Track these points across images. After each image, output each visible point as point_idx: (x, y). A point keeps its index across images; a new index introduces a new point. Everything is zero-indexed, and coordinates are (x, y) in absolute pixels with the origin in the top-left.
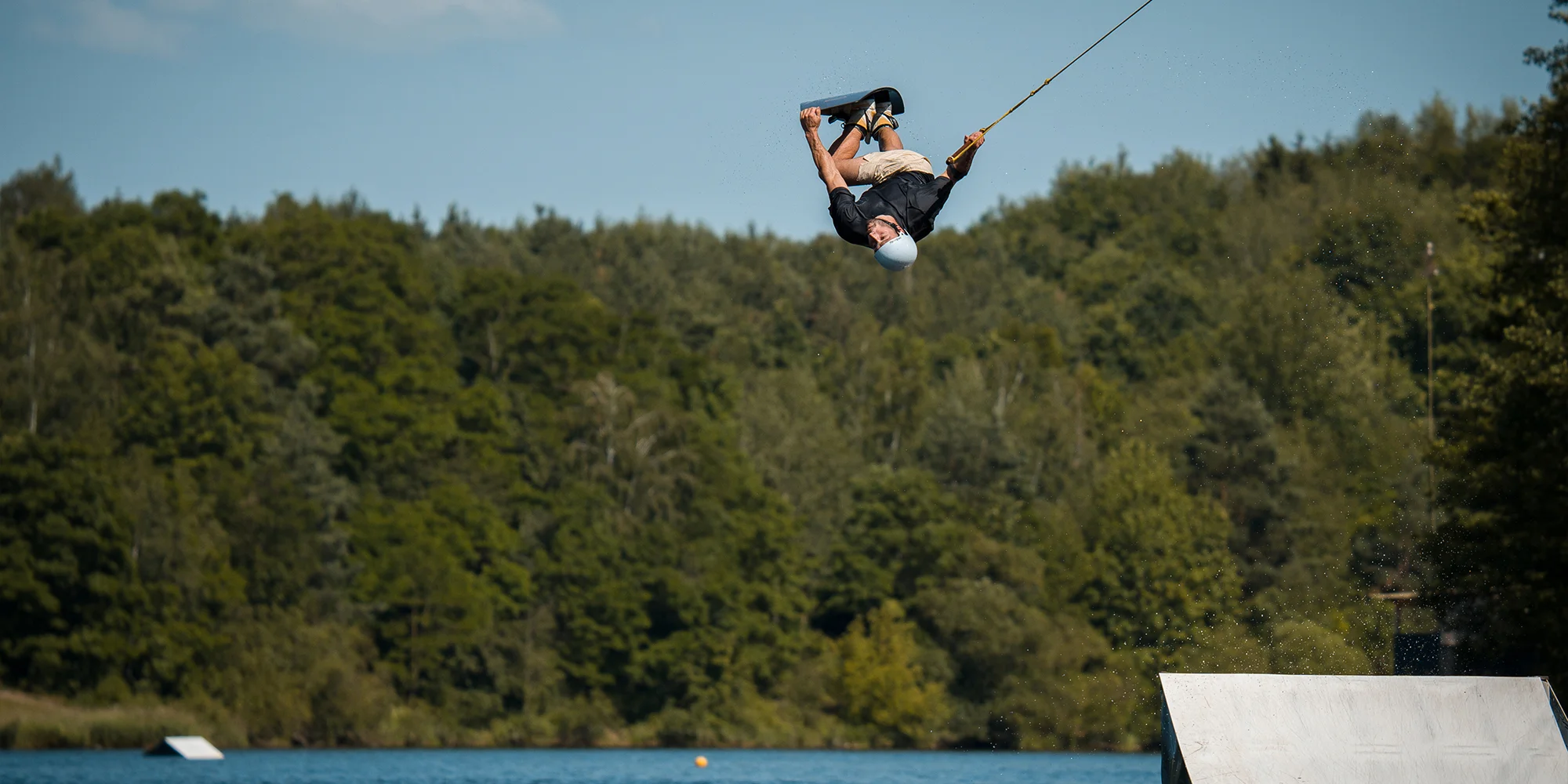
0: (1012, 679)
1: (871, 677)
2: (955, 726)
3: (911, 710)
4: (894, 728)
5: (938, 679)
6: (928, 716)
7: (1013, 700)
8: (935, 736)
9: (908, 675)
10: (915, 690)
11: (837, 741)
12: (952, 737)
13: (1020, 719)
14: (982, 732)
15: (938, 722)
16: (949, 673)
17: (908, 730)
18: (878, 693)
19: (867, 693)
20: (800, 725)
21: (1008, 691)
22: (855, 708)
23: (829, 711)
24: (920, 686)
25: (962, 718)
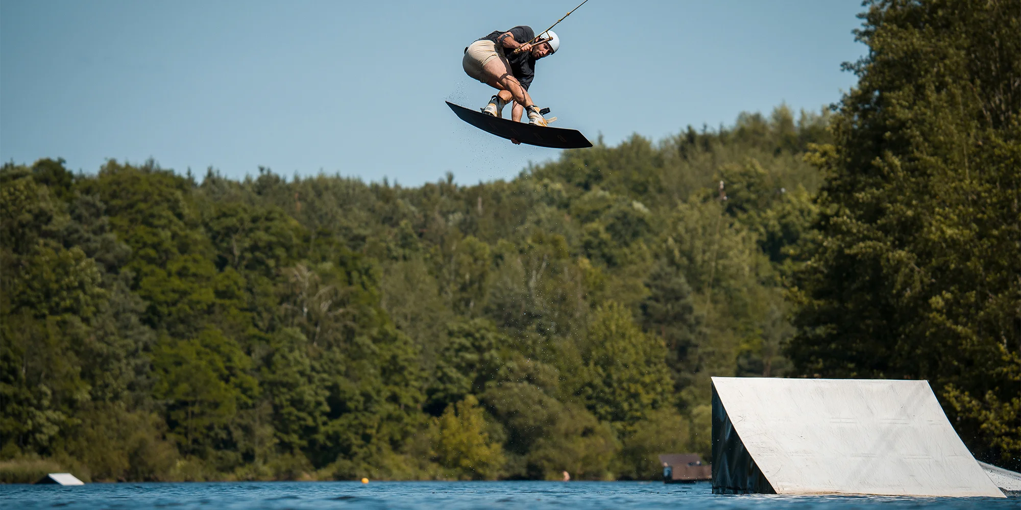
0: (541, 440)
1: (459, 439)
2: (507, 467)
3: (484, 459)
4: (472, 469)
5: (498, 441)
6: (493, 462)
7: (541, 453)
8: (496, 473)
9: (480, 438)
10: (485, 447)
11: (438, 476)
12: (506, 474)
13: (546, 463)
14: (524, 472)
15: (498, 466)
16: (504, 437)
17: (481, 471)
18: (463, 449)
19: (456, 449)
20: (417, 469)
21: (539, 447)
22: (449, 458)
23: (434, 460)
24: (488, 445)
25: (512, 463)
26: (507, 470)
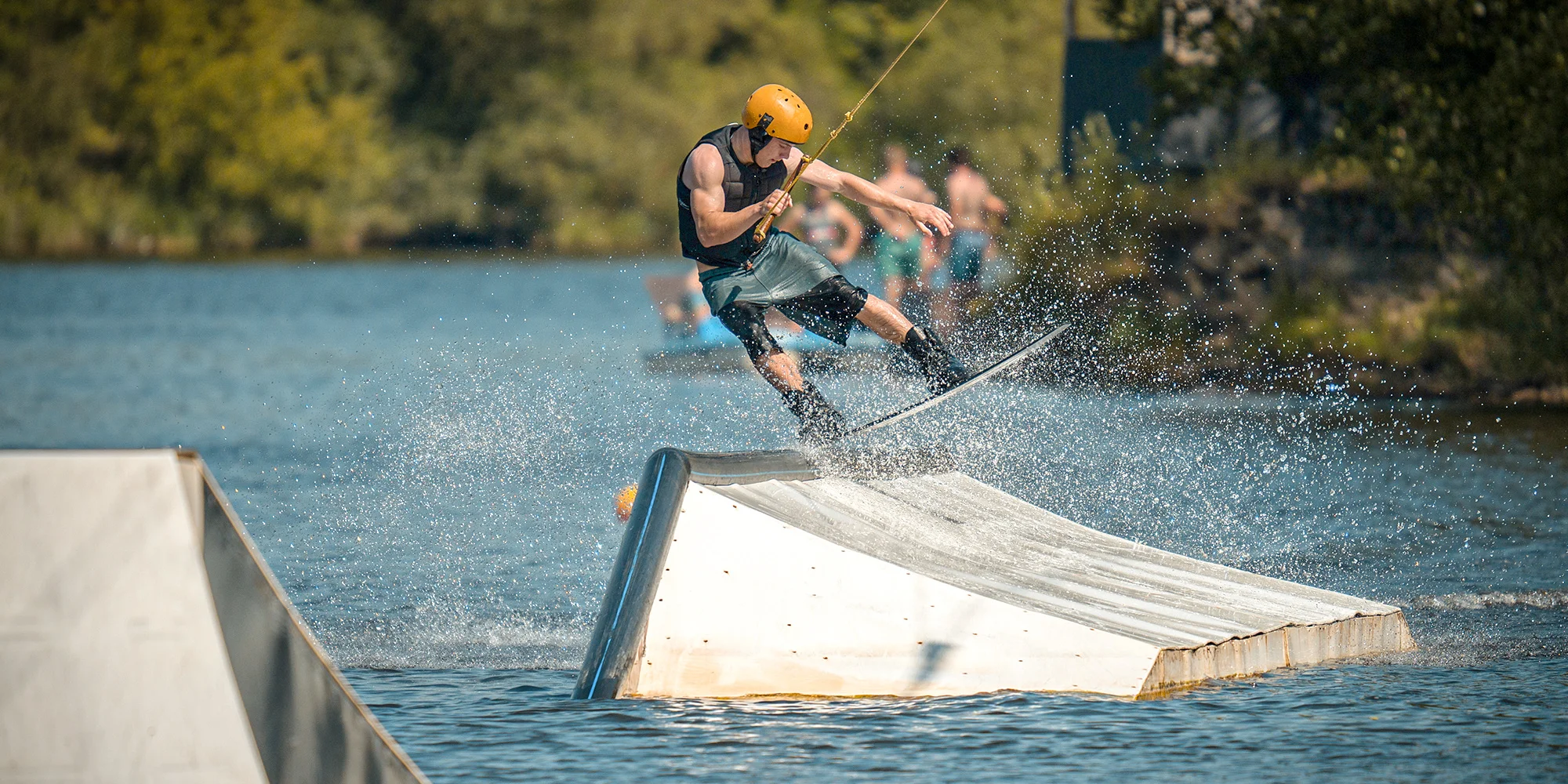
0: (538, 83)
1: (200, 82)
2: (405, 195)
3: (299, 161)
4: (259, 205)
5: (362, 86)
6: (337, 172)
7: (535, 135)
8: (358, 221)
9: (290, 76)
10: (305, 111)
11: (119, 235)
12: (398, 222)
13: (554, 178)
14: (468, 211)
15: (361, 187)
16: (387, 71)
17: (289, 206)
18: (219, 122)
19: (191, 117)
20: (30, 197)
21: (524, 112)
22: (166, 158)
23: (96, 162)
24: (318, 101)
25: (420, 173)
26: (401, 202)
